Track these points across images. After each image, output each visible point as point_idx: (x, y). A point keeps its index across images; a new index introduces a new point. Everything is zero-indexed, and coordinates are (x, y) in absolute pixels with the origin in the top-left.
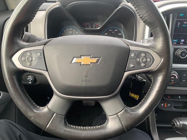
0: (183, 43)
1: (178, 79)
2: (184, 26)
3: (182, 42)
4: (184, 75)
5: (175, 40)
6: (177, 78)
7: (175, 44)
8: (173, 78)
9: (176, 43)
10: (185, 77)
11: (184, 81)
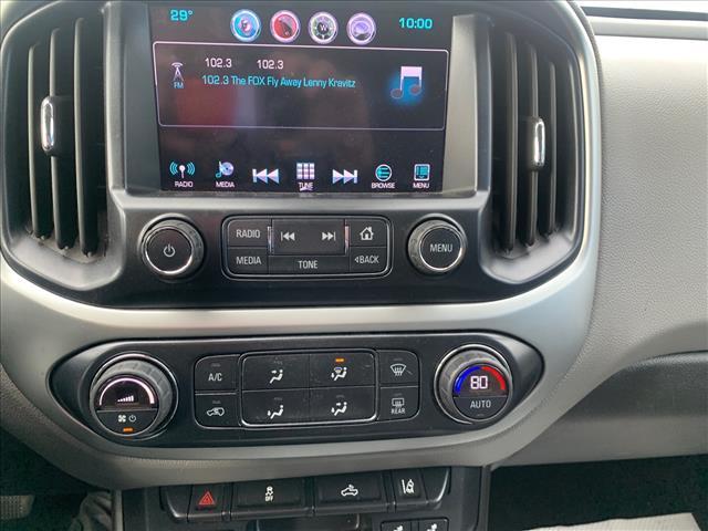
0: (232, 185)
1: (157, 405)
2: (214, 80)
3: (224, 178)
4: (211, 378)
5: (182, 168)
6: (152, 401)
7: (188, 189)
8: (131, 399)
9: (189, 184)
10: (214, 387)
11: (216, 410)
